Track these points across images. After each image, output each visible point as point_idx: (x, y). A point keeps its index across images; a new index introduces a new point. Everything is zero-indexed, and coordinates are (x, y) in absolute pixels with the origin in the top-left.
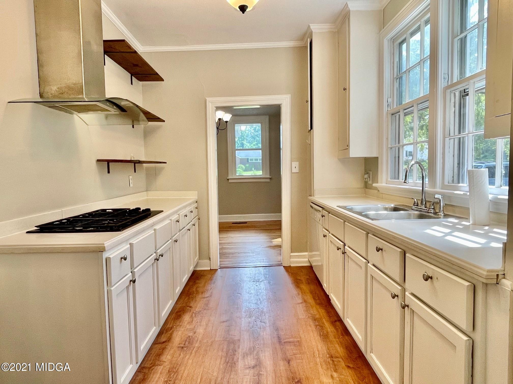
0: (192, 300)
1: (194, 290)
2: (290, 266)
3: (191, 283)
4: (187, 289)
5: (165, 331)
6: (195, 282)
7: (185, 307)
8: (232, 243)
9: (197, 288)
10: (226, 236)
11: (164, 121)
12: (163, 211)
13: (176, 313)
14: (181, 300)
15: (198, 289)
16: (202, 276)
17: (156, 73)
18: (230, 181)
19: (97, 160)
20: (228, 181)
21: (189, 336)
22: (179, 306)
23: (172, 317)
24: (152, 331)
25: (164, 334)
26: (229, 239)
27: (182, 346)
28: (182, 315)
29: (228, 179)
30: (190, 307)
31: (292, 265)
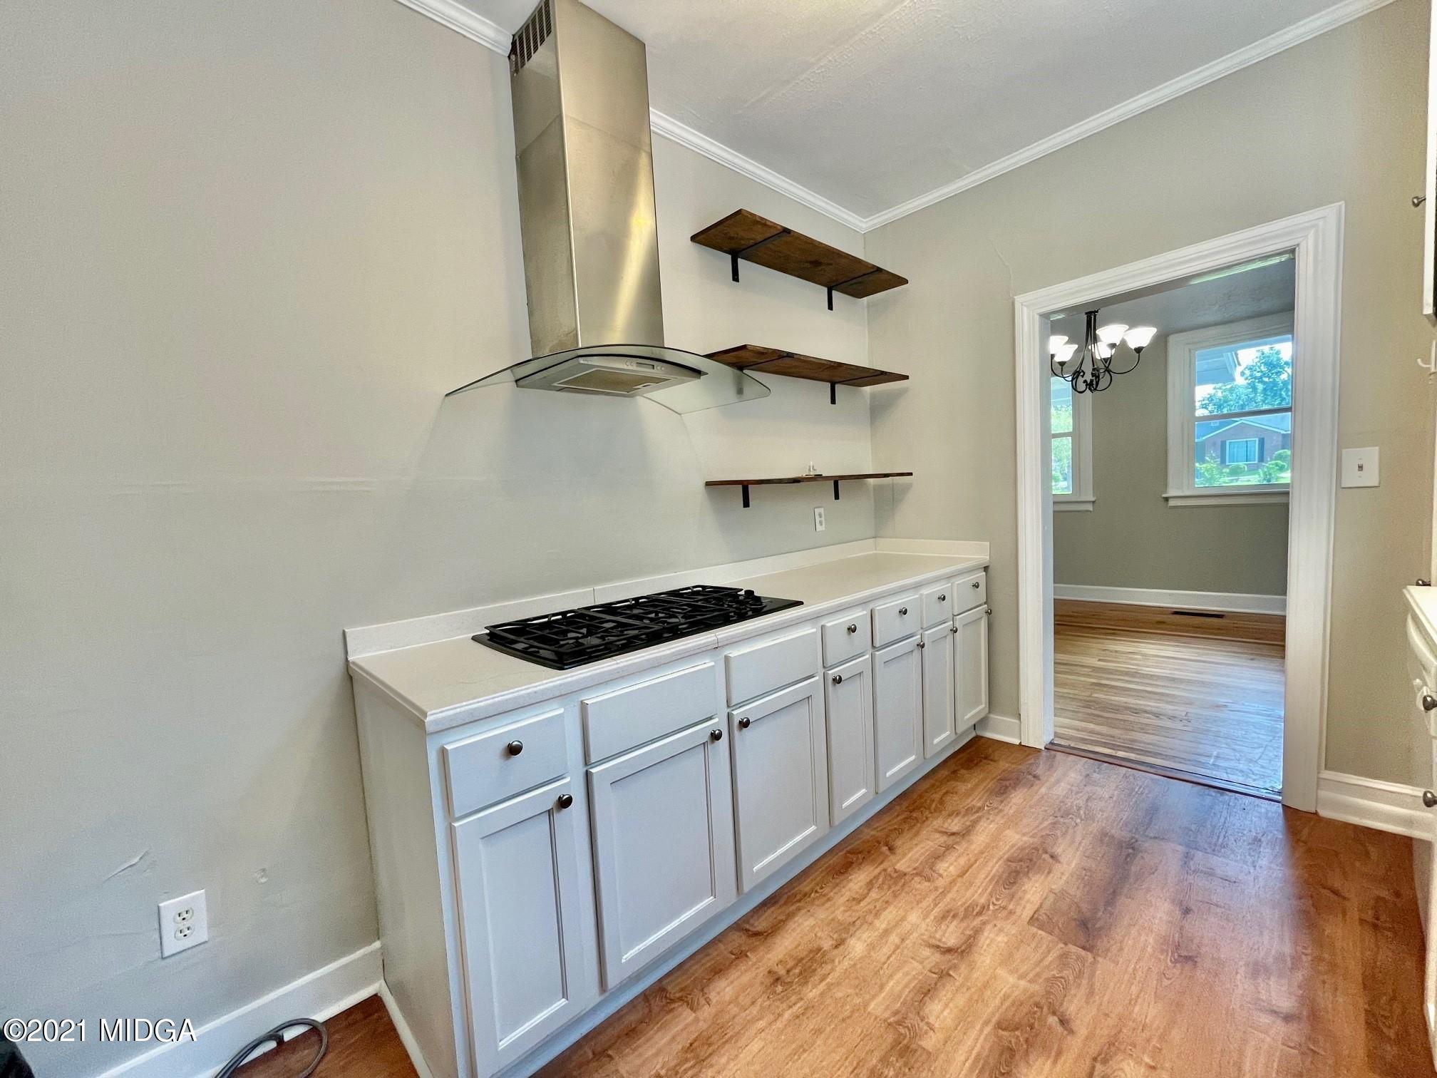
0: (911, 828)
1: (937, 796)
2: (1316, 813)
3: (944, 773)
4: (926, 785)
5: (782, 901)
6: (955, 772)
7: (879, 842)
8: (1135, 674)
9: (947, 792)
10: (1131, 650)
11: (906, 377)
12: (801, 603)
13: (849, 852)
14: (887, 818)
15: (948, 798)
16: (986, 758)
17: (875, 269)
18: (1172, 503)
19: (707, 482)
20: (1167, 504)
21: (819, 949)
22: (869, 833)
23: (830, 863)
24: (694, 909)
25: (777, 906)
26: (1136, 659)
27: (782, 972)
28: (854, 865)
29: (1167, 499)
30: (891, 849)
31: (1324, 813)
